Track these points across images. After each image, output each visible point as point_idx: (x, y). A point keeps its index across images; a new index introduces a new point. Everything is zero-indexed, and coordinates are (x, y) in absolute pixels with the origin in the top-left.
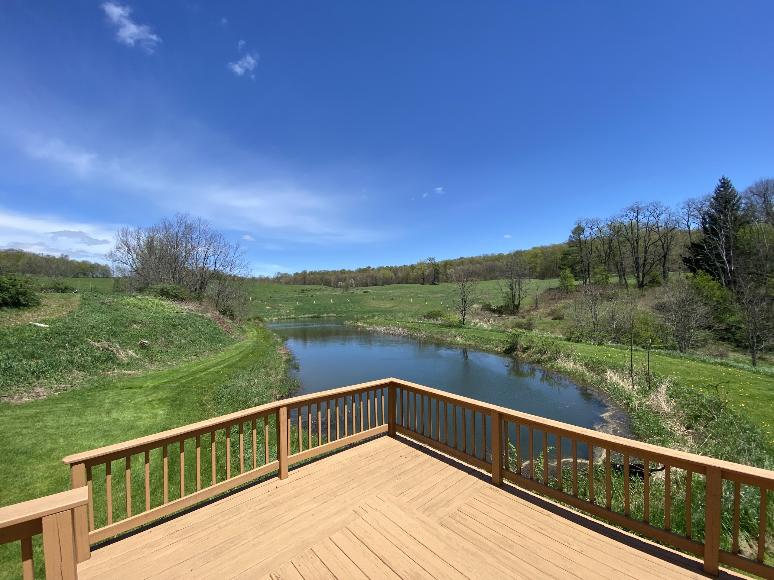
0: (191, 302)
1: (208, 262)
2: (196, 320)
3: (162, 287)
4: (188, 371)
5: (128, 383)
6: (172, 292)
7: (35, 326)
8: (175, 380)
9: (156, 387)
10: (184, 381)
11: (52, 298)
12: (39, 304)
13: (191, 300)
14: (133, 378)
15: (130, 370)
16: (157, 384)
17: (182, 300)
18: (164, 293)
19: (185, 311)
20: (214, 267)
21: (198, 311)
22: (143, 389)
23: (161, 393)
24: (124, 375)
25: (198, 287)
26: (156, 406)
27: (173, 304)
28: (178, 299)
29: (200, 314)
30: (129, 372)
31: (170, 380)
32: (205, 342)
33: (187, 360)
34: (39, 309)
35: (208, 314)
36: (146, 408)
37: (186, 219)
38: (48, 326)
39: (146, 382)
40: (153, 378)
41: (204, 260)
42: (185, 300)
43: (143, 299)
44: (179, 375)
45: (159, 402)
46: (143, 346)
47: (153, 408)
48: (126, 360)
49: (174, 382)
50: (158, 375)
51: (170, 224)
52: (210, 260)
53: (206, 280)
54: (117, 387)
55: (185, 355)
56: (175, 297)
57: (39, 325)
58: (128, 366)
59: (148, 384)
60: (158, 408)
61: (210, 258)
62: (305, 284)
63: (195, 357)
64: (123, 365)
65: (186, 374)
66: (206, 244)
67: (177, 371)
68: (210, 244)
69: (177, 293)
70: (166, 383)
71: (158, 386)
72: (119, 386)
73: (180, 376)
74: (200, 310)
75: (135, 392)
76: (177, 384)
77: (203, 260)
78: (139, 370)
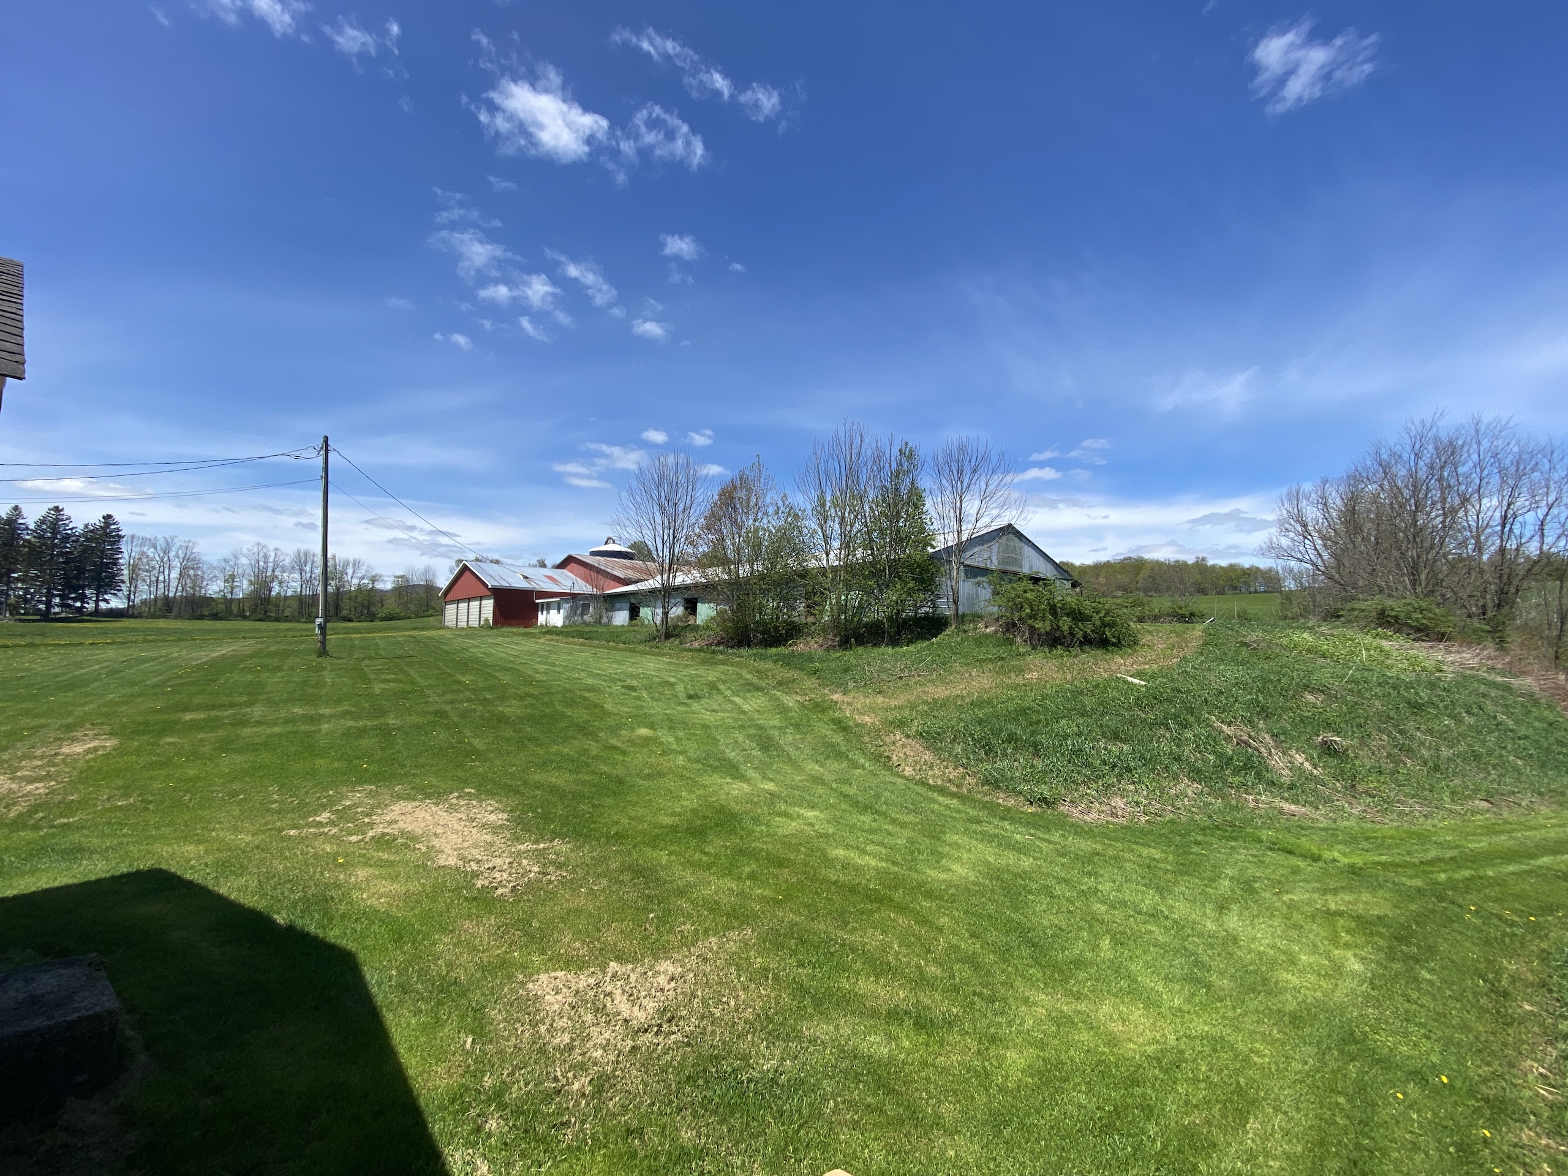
0: (1469, 645)
1: (1517, 532)
2: (1484, 696)
3: (1380, 607)
4: (1458, 846)
5: (1288, 836)
6: (1410, 618)
7: (1125, 682)
8: (1414, 864)
9: (1353, 871)
10: (1443, 876)
11: (1158, 632)
12: (1136, 643)
13: (1468, 638)
14: (1299, 826)
15: (1295, 802)
16: (1360, 864)
17: (1441, 637)
18: (1385, 620)
19: (1451, 669)
20: (1538, 545)
21: (1493, 669)
22: (1320, 864)
23: (1365, 897)
24: (1281, 812)
25: (1490, 599)
26: (1345, 937)
27: (1412, 649)
28: (1427, 635)
29: (1499, 679)
30: (1293, 807)
31: (1398, 860)
32: (1520, 762)
33: (1458, 808)
34: (1136, 651)
35: (1528, 680)
36: (1317, 930)
37: (1434, 430)
38: (1143, 683)
39: (1331, 848)
40: (1352, 840)
41: (1504, 526)
42: (1449, 639)
43: (1332, 635)
44: (1426, 851)
45: (1353, 924)
46: (1328, 750)
47: (1334, 940)
48: (1286, 777)
49: (1409, 872)
50: (1368, 834)
51: (1393, 454)
52: (1523, 525)
53: (1515, 582)
54: (1260, 841)
55: (1453, 793)
56: (1418, 630)
57: (1130, 679)
58: (1291, 790)
59: (1336, 854)
60: (1347, 946)
61: (1520, 519)
63: (1486, 805)
64: (1281, 786)
65: (1450, 854)
66: (1503, 482)
67: (1423, 838)
68: (1518, 478)
69: (1425, 621)
70: (1384, 865)
71: (1361, 869)
72: (1264, 837)
73: (1432, 854)
74: (1499, 666)
75: (1298, 866)
76: (1418, 882)
77: (1499, 528)
78: (1317, 808)
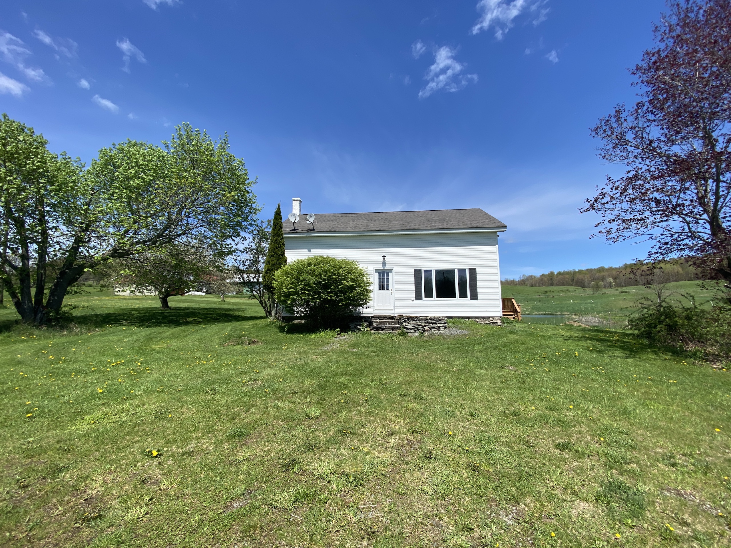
62: (552, 286)
